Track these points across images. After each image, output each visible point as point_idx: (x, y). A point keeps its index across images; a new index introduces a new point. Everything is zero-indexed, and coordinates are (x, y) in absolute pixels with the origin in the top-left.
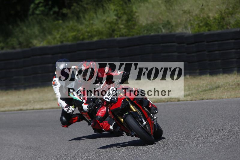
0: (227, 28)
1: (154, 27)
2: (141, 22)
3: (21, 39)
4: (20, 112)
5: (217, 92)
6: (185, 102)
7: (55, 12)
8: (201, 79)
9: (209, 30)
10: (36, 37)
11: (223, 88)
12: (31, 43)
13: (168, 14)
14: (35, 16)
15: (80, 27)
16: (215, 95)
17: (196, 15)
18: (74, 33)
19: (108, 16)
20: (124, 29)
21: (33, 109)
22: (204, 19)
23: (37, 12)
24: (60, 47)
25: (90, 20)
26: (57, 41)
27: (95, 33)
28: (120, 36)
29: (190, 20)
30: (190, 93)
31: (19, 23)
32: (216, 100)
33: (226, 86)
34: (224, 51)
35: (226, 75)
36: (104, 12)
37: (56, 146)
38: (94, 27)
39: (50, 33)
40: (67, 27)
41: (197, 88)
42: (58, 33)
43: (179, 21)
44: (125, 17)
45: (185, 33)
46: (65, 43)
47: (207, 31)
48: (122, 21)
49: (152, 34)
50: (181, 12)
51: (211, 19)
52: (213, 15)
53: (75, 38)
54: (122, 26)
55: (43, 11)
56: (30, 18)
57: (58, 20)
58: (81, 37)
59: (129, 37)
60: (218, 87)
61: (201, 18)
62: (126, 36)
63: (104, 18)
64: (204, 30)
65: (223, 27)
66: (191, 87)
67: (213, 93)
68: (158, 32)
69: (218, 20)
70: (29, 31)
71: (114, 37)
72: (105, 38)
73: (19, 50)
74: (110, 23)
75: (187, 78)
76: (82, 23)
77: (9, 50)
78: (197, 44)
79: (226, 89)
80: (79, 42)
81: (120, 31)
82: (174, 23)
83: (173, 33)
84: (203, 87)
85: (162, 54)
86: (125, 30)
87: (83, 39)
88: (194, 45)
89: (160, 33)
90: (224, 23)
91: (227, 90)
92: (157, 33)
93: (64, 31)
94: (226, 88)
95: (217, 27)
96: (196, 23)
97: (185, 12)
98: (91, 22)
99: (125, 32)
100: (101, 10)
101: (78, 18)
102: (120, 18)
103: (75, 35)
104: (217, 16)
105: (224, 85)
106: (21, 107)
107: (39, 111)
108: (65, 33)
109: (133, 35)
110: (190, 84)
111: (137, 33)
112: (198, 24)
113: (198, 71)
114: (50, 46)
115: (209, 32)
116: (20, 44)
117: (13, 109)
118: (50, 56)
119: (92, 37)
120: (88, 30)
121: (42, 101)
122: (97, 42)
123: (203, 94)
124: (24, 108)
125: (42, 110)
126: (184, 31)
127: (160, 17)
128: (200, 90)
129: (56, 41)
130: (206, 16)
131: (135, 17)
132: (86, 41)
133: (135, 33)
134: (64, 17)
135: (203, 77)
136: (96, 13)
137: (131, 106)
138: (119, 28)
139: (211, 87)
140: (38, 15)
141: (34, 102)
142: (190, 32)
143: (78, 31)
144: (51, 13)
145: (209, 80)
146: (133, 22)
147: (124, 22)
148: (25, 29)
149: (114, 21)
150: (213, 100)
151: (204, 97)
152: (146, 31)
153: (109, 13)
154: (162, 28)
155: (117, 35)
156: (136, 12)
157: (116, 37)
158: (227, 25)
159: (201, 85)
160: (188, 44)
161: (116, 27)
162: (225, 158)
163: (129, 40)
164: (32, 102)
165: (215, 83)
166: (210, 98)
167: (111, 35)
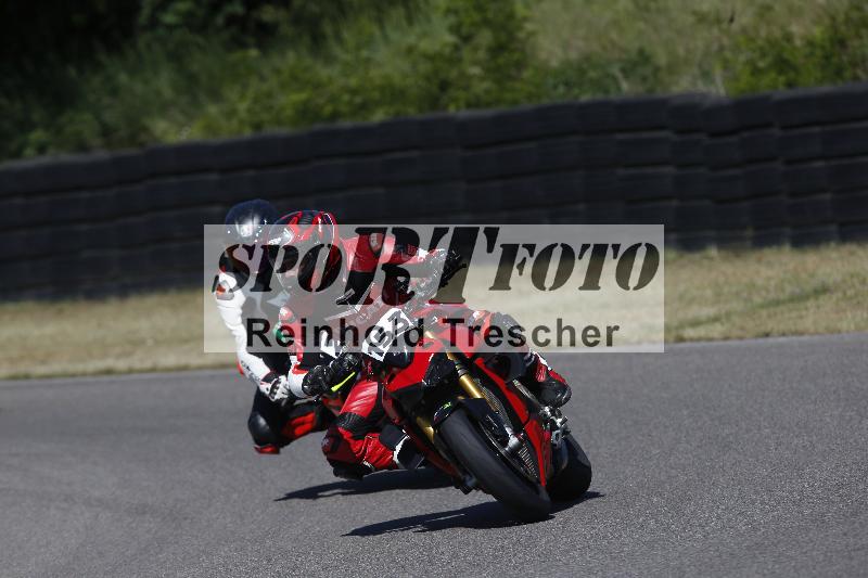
0: (856, 78)
1: (592, 74)
2: (543, 55)
3: (110, 117)
4: (106, 378)
5: (818, 307)
6: (703, 344)
7: (231, 20)
8: (759, 261)
9: (790, 85)
10: (164, 109)
11: (840, 295)
12: (145, 129)
13: (641, 25)
14: (161, 32)
15: (323, 72)
16: (813, 317)
17: (744, 30)
18: (303, 96)
19: (425, 35)
20: (482, 79)
21: (153, 370)
22: (772, 43)
23: (169, 18)
24: (252, 145)
25: (358, 47)
26: (242, 122)
27: (376, 95)
28: (469, 105)
29: (722, 48)
30: (723, 312)
31: (102, 57)
32: (816, 338)
33: (853, 286)
34: (846, 162)
35: (850, 247)
36: (410, 20)
37: (235, 502)
38: (375, 73)
39: (215, 95)
40: (277, 72)
41: (745, 295)
42: (242, 97)
43: (681, 51)
44: (485, 37)
45: (704, 96)
46: (271, 130)
47: (781, 88)
48: (476, 49)
49: (585, 98)
50: (691, 19)
51: (798, 43)
52: (804, 29)
53: (305, 112)
54: (475, 70)
55: (189, 15)
56: (143, 40)
57: (243, 46)
58: (328, 109)
59: (503, 109)
60: (823, 290)
61: (760, 42)
62: (488, 105)
63: (411, 40)
64: (772, 85)
65: (839, 72)
66: (726, 290)
67: (804, 313)
68: (607, 92)
69: (823, 48)
70: (139, 88)
71: (445, 107)
72: (412, 112)
73: (101, 154)
74: (430, 58)
75: (712, 259)
76: (330, 60)
77: (66, 157)
78: (746, 134)
79: (851, 298)
80: (318, 126)
81: (466, 88)
82: (662, 59)
83: (660, 93)
84: (768, 291)
85: (621, 172)
86: (486, 85)
87: (335, 116)
88: (734, 139)
89: (613, 96)
90: (845, 58)
91: (855, 301)
92: (600, 96)
93: (265, 87)
94: (850, 293)
95: (819, 75)
96: (742, 58)
97: (701, 18)
98: (365, 53)
99: (487, 92)
100: (397, 13)
101: (317, 42)
102: (467, 39)
103: (305, 103)
104: (817, 32)
105: (844, 281)
106: (109, 363)
107: (173, 375)
108: (269, 95)
109: (515, 102)
110: (722, 279)
111: (530, 96)
112: (751, 63)
113: (749, 233)
114: (212, 140)
115: (791, 93)
116: (106, 132)
117: (79, 367)
118: (214, 177)
119: (365, 107)
120: (353, 82)
121: (186, 341)
122: (383, 125)
123: (769, 316)
124: (121, 365)
125: (184, 374)
126: (701, 87)
127: (614, 35)
128: (757, 300)
129: (235, 122)
130: (778, 34)
131: (521, 35)
132: (346, 123)
133: (522, 94)
134: (265, 35)
135: (769, 254)
136: (380, 22)
137: (464, 379)
138: (463, 75)
139: (798, 290)
140: (171, 28)
141: (157, 343)
142: (722, 92)
143: (318, 86)
144: (220, 20)
145: (791, 266)
146: (516, 56)
147: (482, 55)
148: (123, 78)
149: (447, 51)
150: (805, 338)
151: (770, 325)
152: (561, 89)
153: (429, 20)
154: (619, 75)
155: (455, 100)
156: (525, 19)
157: (452, 110)
158: (854, 65)
159: (760, 282)
160: (714, 135)
161: (454, 74)
162: (847, 546)
163: (500, 120)
164: (150, 342)
165: (812, 276)
166: (793, 328)
167: (434, 103)
